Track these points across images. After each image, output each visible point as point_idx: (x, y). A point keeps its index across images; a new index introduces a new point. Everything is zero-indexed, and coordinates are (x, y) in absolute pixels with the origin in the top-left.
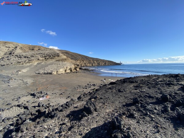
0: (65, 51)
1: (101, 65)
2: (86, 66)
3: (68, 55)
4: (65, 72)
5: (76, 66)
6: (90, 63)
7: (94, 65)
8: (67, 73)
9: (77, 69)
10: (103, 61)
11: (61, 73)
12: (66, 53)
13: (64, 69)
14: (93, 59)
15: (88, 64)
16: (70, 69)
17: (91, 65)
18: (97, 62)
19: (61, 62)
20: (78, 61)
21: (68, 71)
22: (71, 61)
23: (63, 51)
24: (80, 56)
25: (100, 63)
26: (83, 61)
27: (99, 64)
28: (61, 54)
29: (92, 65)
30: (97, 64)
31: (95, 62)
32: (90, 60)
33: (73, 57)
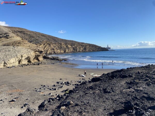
0: (19, 28)
1: (79, 51)
2: (54, 52)
3: (23, 35)
4: (19, 63)
5: (37, 52)
6: (61, 48)
7: (67, 51)
8: (22, 65)
9: (39, 58)
10: (82, 44)
11: (11, 65)
13: (17, 59)
14: (66, 42)
15: (57, 50)
16: (27, 59)
17: (62, 52)
18: (72, 46)
19: (12, 47)
20: (41, 44)
21: (25, 62)
22: (28, 45)
23: (15, 29)
24: (43, 37)
25: (76, 47)
26: (49, 44)
27: (75, 50)
28: (11, 34)
29: (65, 51)
30: (72, 50)
31: (69, 46)
32: (61, 44)
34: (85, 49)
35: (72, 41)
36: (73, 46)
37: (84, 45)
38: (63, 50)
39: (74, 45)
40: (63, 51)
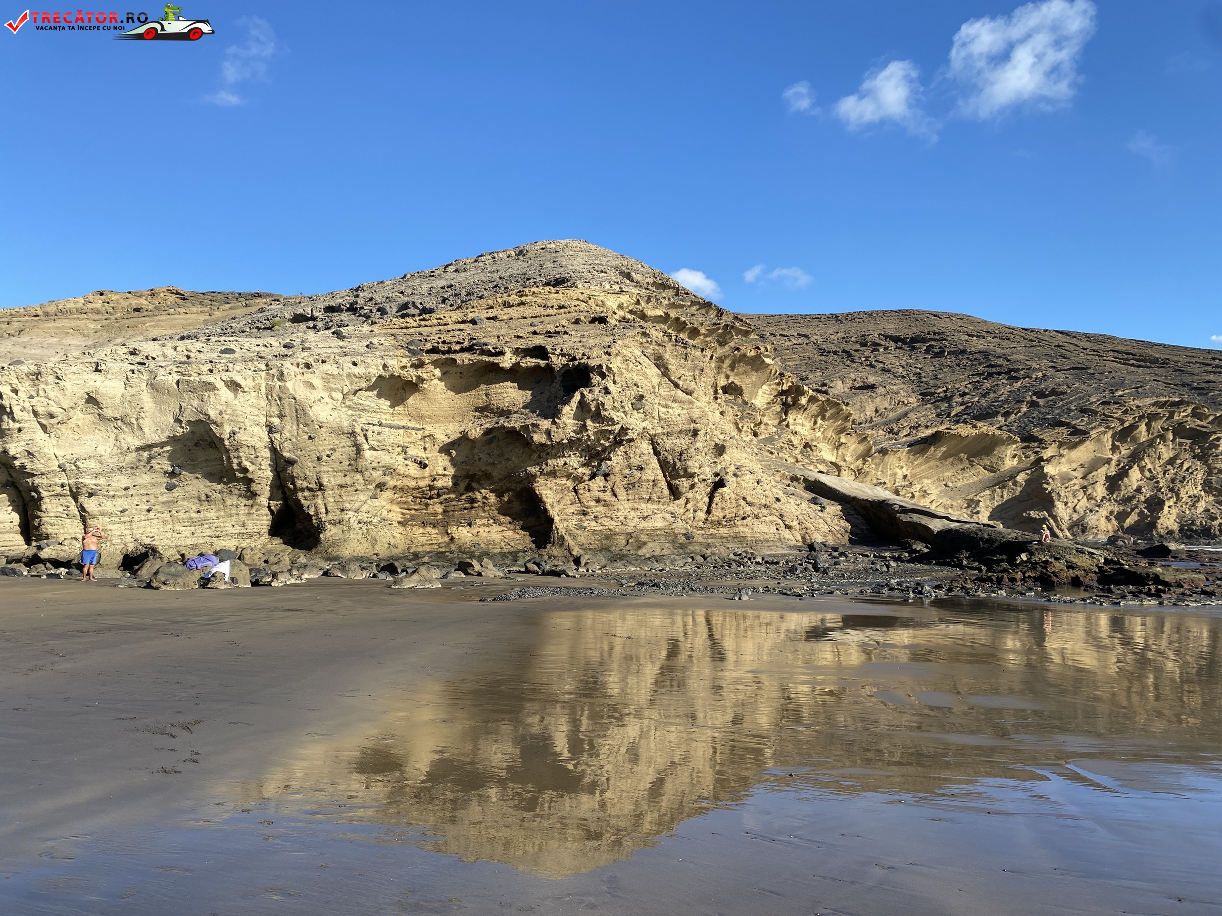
12: (910, 343)
33: (1005, 390)
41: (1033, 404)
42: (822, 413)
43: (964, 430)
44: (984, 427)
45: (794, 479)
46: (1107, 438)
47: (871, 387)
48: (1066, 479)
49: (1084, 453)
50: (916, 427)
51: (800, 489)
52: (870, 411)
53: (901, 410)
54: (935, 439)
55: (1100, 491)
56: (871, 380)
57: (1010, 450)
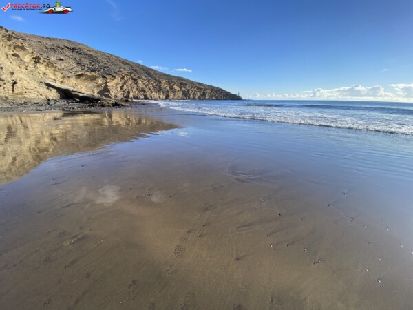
1: (194, 98)
6: (159, 90)
7: (171, 96)
10: (198, 86)
12: (73, 50)
14: (170, 79)
15: (152, 92)
18: (181, 88)
25: (188, 91)
26: (135, 80)
27: (186, 95)
29: (167, 96)
30: (181, 94)
31: (175, 87)
32: (160, 82)
33: (97, 66)
34: (204, 94)
35: (182, 79)
36: (183, 89)
37: (202, 87)
38: (163, 94)
39: (185, 87)
40: (164, 97)
41: (104, 70)
42: (48, 65)
43: (88, 74)
44: (93, 74)
45: (41, 82)
46: (119, 78)
47: (62, 60)
48: (112, 86)
49: (115, 81)
50: (76, 72)
51: (44, 85)
52: (63, 66)
53: (71, 67)
54: (81, 75)
55: (119, 89)
56: (62, 58)
57: (100, 79)
